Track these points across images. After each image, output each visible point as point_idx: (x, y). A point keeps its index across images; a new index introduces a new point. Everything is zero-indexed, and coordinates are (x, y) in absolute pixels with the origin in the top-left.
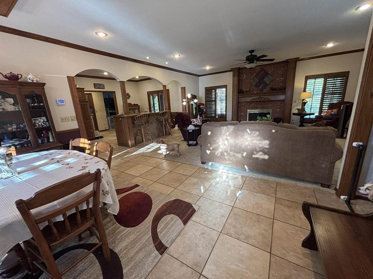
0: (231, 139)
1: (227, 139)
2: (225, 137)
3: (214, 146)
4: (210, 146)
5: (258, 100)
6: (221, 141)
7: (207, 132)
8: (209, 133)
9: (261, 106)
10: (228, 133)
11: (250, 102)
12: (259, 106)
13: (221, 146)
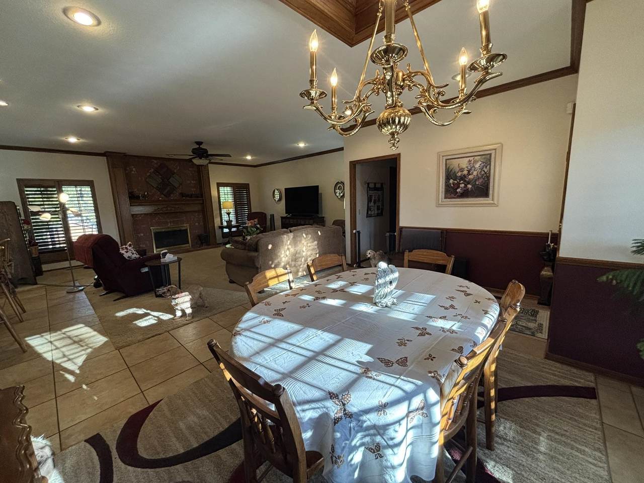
0: (292, 247)
1: (288, 249)
2: (286, 247)
3: (276, 261)
4: (272, 264)
5: (167, 210)
6: (283, 252)
7: (268, 246)
8: (270, 247)
9: (172, 220)
10: (289, 242)
11: (151, 214)
12: (169, 221)
13: (284, 259)
